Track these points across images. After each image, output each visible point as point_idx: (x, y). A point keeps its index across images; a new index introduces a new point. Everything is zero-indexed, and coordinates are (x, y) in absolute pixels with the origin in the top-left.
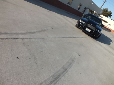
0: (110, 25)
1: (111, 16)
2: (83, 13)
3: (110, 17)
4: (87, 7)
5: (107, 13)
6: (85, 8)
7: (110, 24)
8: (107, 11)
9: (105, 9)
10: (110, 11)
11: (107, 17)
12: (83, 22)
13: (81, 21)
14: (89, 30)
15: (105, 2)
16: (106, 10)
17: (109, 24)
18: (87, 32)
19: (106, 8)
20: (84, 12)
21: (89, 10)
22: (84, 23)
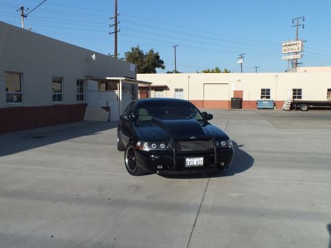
0: (181, 90)
1: (162, 62)
2: (80, 102)
3: (163, 68)
5: (145, 60)
6: (78, 82)
8: (140, 53)
9: (131, 51)
10: (152, 51)
11: (155, 72)
12: (158, 146)
13: (150, 146)
14: (198, 161)
15: (116, 32)
16: (137, 55)
17: (177, 90)
18: (194, 172)
19: (133, 49)
20: (80, 97)
21: (96, 83)
22: (162, 146)
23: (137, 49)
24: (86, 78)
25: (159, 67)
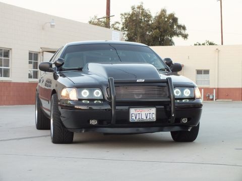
0: (207, 72)
1: (184, 28)
2: (33, 80)
3: (185, 36)
4: (36, 49)
6: (30, 54)
7: (200, 68)
10: (164, 11)
11: (170, 43)
17: (199, 72)
19: (133, 8)
23: (139, 8)
24: (41, 50)
25: (178, 35)
